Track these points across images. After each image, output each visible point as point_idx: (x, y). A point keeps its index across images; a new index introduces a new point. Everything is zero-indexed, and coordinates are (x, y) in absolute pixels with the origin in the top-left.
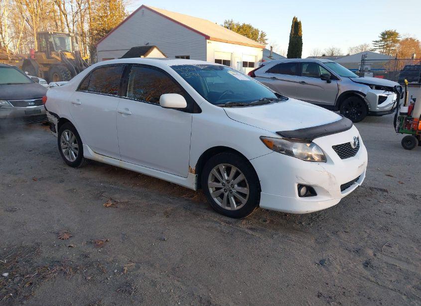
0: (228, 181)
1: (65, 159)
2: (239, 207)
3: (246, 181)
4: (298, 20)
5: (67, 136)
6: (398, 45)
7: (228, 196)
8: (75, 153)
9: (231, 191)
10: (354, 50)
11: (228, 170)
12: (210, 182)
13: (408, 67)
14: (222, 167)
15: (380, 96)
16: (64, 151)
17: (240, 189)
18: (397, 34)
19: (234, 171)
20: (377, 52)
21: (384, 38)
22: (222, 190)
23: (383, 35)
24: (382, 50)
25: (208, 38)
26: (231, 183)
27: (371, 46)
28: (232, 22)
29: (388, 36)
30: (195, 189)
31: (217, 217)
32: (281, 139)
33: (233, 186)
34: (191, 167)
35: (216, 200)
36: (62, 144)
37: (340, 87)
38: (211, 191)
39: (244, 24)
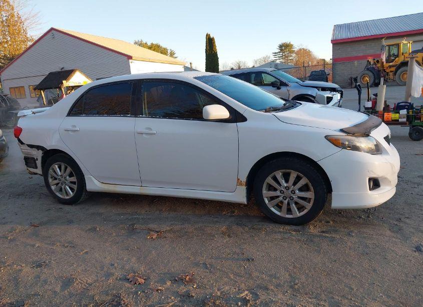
0: (287, 188)
1: (56, 197)
2: (302, 213)
3: (310, 185)
4: (212, 36)
5: (58, 169)
6: (294, 55)
7: (288, 204)
8: (70, 188)
9: (292, 198)
10: (258, 62)
11: (286, 177)
12: (264, 192)
13: (314, 73)
14: (279, 175)
15: (327, 97)
16: (53, 188)
17: (303, 194)
18: (292, 45)
19: (293, 175)
20: (278, 62)
21: (281, 50)
22: (281, 198)
23: (281, 46)
24: (282, 60)
25: (130, 57)
26: (291, 189)
27: (272, 58)
28: (142, 41)
29: (285, 48)
30: (246, 203)
31: (281, 228)
32: (345, 136)
33: (293, 192)
34: (240, 180)
35: (273, 210)
36: (50, 180)
37: (290, 93)
38: (266, 201)
39: (152, 44)
